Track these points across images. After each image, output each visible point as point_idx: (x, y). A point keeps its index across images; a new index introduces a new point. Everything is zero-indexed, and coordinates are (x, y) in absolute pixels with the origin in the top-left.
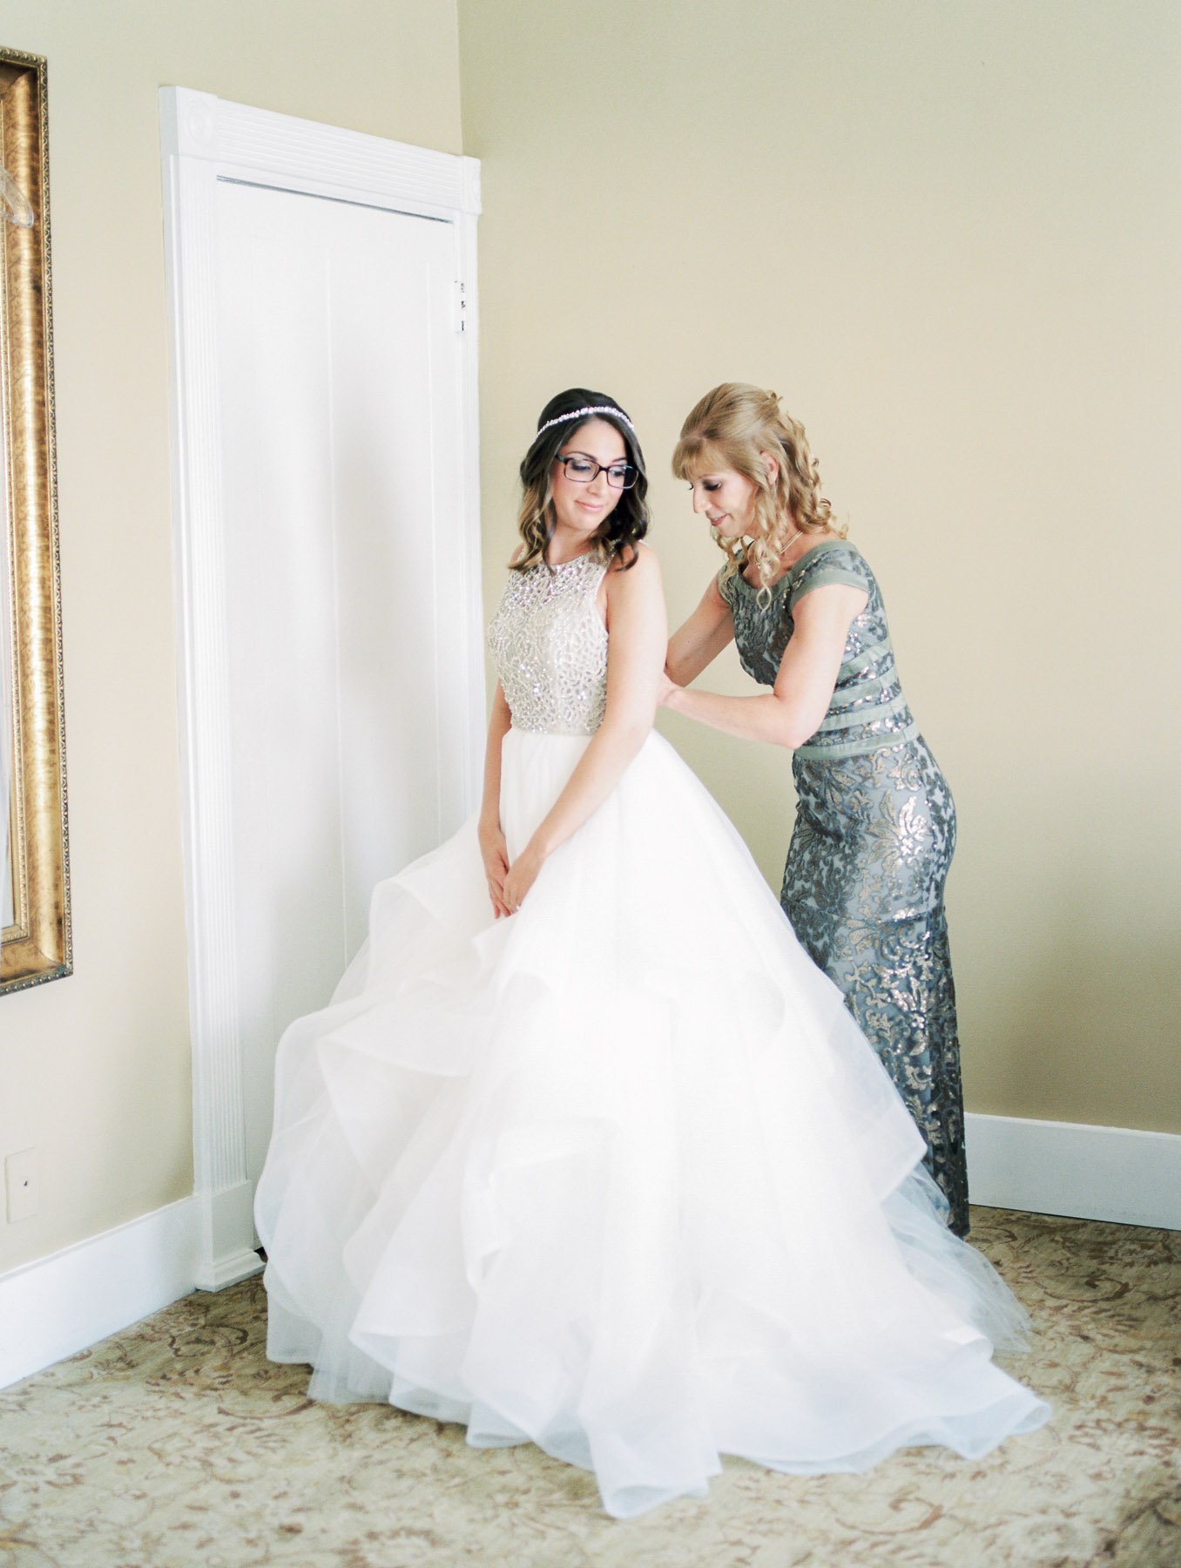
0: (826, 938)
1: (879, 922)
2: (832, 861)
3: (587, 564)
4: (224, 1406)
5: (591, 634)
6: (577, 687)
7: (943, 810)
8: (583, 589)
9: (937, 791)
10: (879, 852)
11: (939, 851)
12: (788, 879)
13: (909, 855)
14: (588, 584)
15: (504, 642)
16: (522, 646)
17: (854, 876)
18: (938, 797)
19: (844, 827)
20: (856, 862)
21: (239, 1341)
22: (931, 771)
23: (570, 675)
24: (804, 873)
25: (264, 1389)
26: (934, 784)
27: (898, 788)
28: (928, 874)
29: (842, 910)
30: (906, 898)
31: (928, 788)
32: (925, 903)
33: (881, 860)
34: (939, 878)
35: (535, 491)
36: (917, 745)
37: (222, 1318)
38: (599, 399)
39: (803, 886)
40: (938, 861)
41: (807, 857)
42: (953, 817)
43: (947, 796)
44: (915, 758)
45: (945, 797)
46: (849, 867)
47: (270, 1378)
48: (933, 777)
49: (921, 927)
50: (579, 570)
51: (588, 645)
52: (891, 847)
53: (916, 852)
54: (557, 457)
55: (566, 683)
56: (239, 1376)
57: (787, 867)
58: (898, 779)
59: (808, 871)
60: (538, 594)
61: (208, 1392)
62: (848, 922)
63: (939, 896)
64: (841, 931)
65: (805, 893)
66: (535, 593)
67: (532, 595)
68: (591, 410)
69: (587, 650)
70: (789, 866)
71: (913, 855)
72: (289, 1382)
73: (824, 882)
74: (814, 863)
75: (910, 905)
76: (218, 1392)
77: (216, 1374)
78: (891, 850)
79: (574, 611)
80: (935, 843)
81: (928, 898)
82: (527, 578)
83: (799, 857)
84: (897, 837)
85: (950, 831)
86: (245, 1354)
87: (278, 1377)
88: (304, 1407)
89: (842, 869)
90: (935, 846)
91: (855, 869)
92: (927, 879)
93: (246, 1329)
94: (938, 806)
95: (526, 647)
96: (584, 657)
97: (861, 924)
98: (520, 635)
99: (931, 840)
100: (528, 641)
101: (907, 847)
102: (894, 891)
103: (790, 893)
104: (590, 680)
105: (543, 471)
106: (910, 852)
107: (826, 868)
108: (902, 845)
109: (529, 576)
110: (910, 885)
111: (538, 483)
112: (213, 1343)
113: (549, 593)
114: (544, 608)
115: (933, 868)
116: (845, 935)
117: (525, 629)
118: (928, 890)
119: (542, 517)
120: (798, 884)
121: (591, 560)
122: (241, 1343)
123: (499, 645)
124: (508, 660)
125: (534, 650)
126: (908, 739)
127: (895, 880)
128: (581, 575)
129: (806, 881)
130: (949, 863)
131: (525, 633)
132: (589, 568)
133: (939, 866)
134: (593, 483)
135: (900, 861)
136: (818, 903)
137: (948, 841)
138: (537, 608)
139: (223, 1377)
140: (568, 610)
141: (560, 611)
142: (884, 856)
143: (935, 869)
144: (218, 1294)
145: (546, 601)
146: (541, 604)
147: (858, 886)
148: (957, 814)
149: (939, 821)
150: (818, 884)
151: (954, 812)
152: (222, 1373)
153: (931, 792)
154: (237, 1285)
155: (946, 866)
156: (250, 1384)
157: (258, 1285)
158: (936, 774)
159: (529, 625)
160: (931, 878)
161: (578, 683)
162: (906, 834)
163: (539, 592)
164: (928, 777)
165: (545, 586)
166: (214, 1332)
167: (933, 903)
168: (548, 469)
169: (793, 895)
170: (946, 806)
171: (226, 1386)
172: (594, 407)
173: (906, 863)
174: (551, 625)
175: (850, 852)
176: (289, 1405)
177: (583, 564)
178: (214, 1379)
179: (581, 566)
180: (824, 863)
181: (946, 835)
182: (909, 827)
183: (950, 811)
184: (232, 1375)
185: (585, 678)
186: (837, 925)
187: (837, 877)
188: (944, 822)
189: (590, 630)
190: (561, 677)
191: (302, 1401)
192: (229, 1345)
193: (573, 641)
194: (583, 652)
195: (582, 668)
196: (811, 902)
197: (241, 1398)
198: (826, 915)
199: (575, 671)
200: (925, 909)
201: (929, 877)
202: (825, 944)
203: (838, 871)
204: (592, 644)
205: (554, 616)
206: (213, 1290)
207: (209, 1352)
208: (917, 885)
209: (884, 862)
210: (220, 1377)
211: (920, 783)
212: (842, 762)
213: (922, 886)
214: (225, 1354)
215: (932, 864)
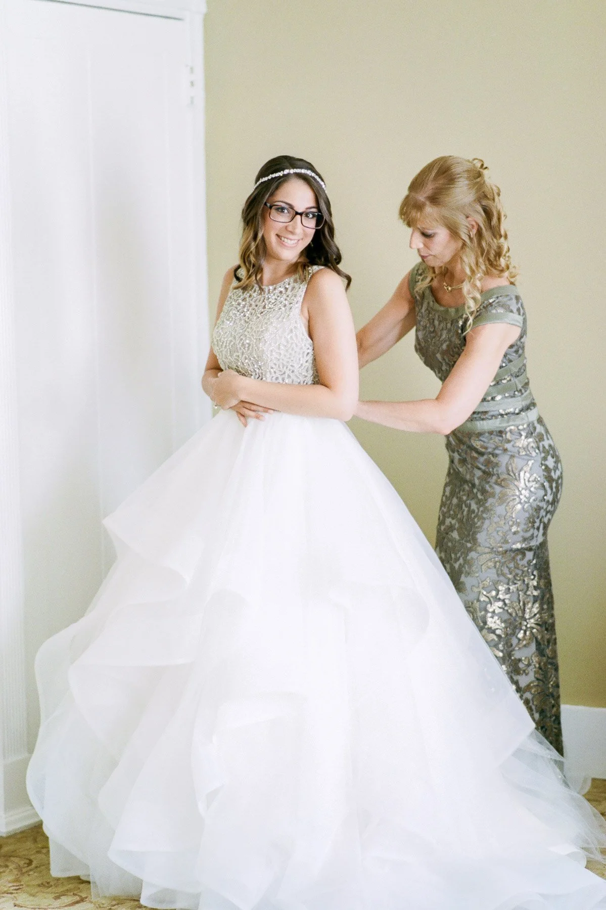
0: (461, 561)
1: (501, 549)
2: (470, 504)
3: (292, 284)
4: (17, 903)
5: (297, 338)
6: (283, 376)
7: (553, 472)
8: (290, 304)
9: (549, 458)
10: (503, 499)
11: (548, 501)
12: (441, 518)
13: (526, 502)
14: (293, 300)
15: (228, 342)
16: (243, 344)
17: (485, 515)
18: (550, 462)
19: (478, 478)
20: (487, 505)
21: (26, 865)
22: (546, 443)
23: (279, 366)
24: (452, 512)
25: (48, 893)
26: (547, 452)
27: (521, 454)
28: (538, 518)
29: (474, 541)
30: (522, 533)
31: (543, 455)
32: (535, 539)
33: (505, 504)
34: (546, 520)
35: (251, 229)
36: (536, 424)
37: (13, 852)
38: (299, 163)
39: (450, 523)
40: (546, 509)
41: (455, 501)
42: (560, 477)
43: (557, 461)
44: (534, 435)
45: (555, 462)
46: (481, 509)
47: (51, 886)
48: (547, 447)
49: (529, 555)
50: (286, 289)
51: (294, 345)
52: (513, 496)
53: (531, 500)
54: (265, 204)
55: (275, 372)
56: (28, 886)
57: (441, 509)
58: (520, 448)
59: (454, 512)
60: (256, 308)
61: (6, 895)
62: (479, 548)
63: (545, 534)
64: (473, 555)
65: (451, 528)
66: (254, 306)
67: (251, 308)
68: (292, 171)
69: (293, 349)
70: (443, 508)
71: (529, 502)
72: (65, 888)
73: (464, 520)
74: (459, 506)
75: (525, 540)
76: (13, 895)
77: (11, 885)
78: (512, 498)
79: (284, 320)
80: (546, 495)
81: (537, 536)
82: (246, 295)
83: (449, 502)
84: (518, 489)
85: (557, 488)
86: (31, 873)
87: (56, 886)
88: (77, 902)
89: (476, 511)
90: (545, 497)
91: (486, 510)
92: (538, 521)
93: (31, 858)
94: (549, 468)
95: (247, 346)
96: (290, 354)
97: (487, 550)
98: (242, 337)
99: (542, 493)
100: (248, 341)
101: (525, 496)
102: (513, 528)
103: (443, 528)
104: (293, 372)
105: (256, 214)
106: (526, 500)
107: (466, 509)
108: (521, 494)
109: (248, 294)
110: (525, 524)
111: (252, 224)
112: (7, 866)
113: (264, 307)
114: (261, 317)
115: (543, 513)
116: (475, 557)
117: (246, 333)
118: (538, 529)
119: (257, 247)
120: (448, 521)
121: (295, 281)
122: (28, 867)
123: (225, 344)
124: (231, 356)
125: (252, 348)
126: (531, 420)
127: (514, 520)
128: (288, 293)
129: (453, 519)
130: (554, 511)
131: (246, 336)
132: (293, 288)
133: (547, 512)
134: (290, 223)
135: (519, 507)
136: (459, 535)
137: (555, 495)
138: (255, 318)
139: (17, 886)
140: (280, 320)
141: (273, 320)
142: (507, 502)
143: (544, 514)
144: (9, 837)
145: (262, 313)
146: (259, 315)
147: (487, 522)
148: (564, 474)
149: (550, 479)
150: (461, 521)
151: (561, 473)
152: (15, 884)
153: (545, 459)
154: (22, 832)
155: (552, 513)
156: (36, 890)
157: (38, 832)
158: (550, 446)
159: (249, 330)
160: (541, 520)
161: (284, 373)
162: (524, 487)
163: (256, 306)
164: (544, 447)
165: (261, 302)
166: (7, 860)
167: (540, 539)
168: (260, 212)
169: (445, 529)
170: (556, 468)
171: (19, 891)
172: (294, 169)
173: (523, 508)
174: (267, 329)
175: (482, 497)
176: (66, 901)
177: (289, 284)
178: (10, 887)
179: (287, 286)
180: (465, 506)
181: (554, 490)
182: (527, 483)
183: (558, 473)
184: (22, 885)
185: (290, 370)
186: (470, 550)
187: (473, 516)
188: (553, 480)
189: (296, 335)
190: (272, 368)
191: (77, 898)
192: (19, 868)
193: (283, 341)
194: (290, 351)
195: (288, 362)
196: (455, 535)
197: (32, 898)
198: (463, 544)
199: (283, 364)
200: (534, 543)
201: (539, 519)
202: (460, 564)
203: (473, 511)
204: (297, 346)
205: (269, 323)
206: (4, 835)
207: (4, 872)
208: (530, 525)
209: (506, 506)
210: (14, 886)
211: (537, 451)
212: (480, 434)
213: (534, 526)
214: (16, 873)
215: (542, 511)
